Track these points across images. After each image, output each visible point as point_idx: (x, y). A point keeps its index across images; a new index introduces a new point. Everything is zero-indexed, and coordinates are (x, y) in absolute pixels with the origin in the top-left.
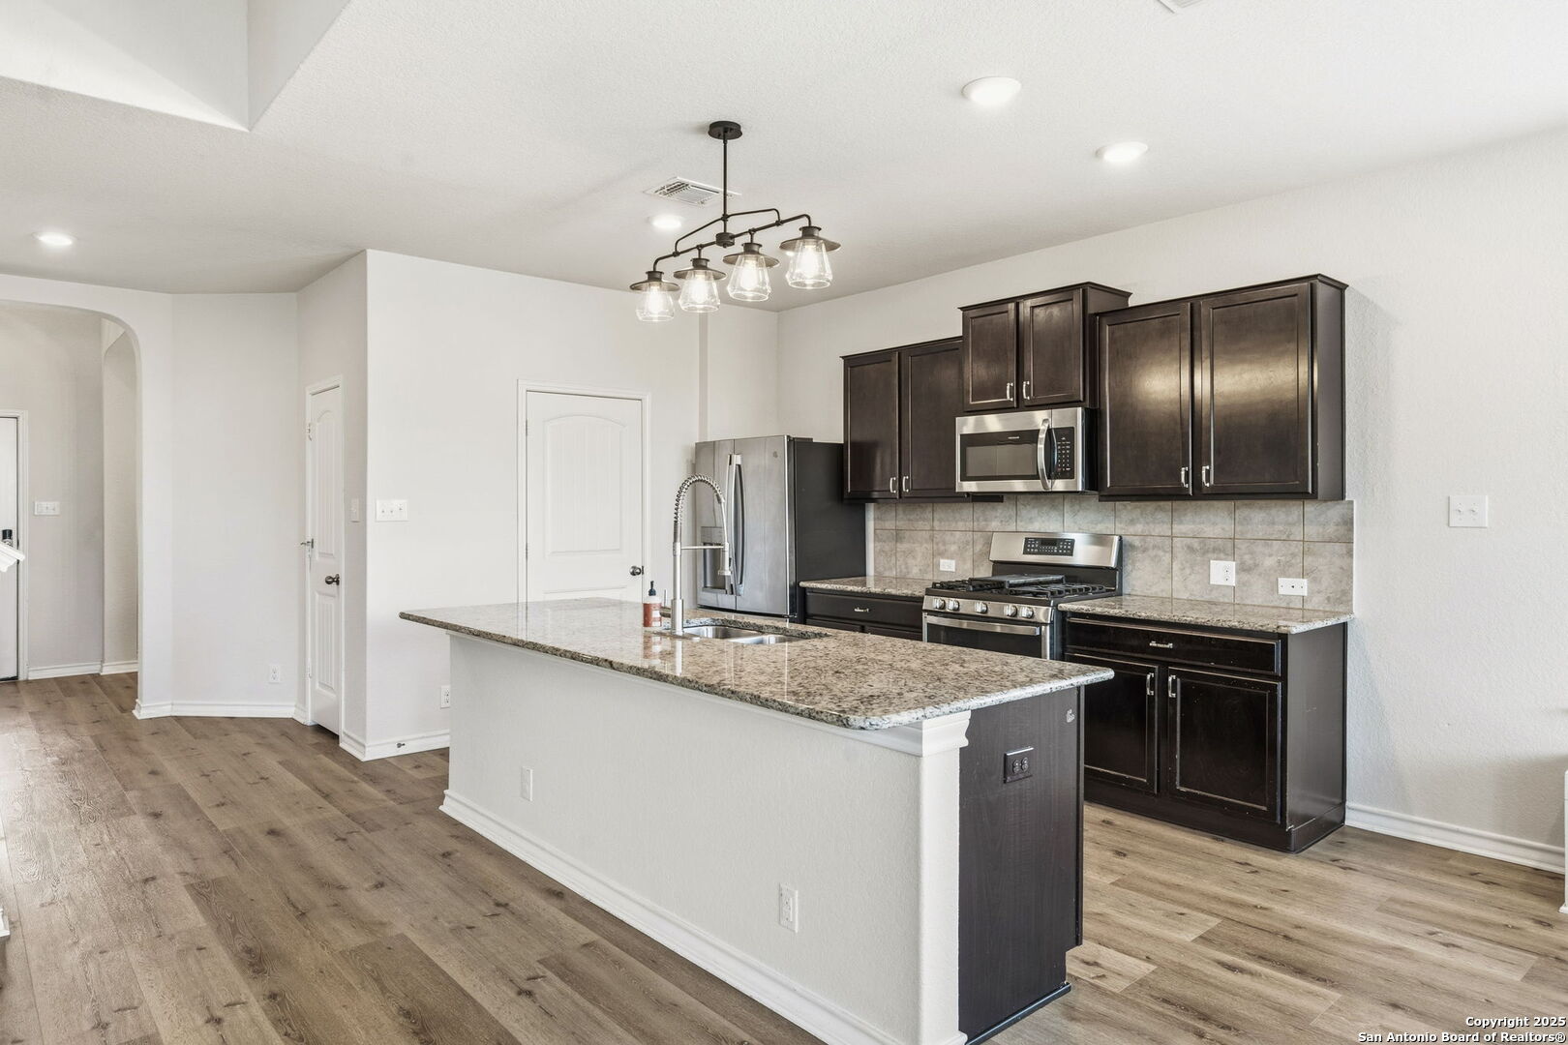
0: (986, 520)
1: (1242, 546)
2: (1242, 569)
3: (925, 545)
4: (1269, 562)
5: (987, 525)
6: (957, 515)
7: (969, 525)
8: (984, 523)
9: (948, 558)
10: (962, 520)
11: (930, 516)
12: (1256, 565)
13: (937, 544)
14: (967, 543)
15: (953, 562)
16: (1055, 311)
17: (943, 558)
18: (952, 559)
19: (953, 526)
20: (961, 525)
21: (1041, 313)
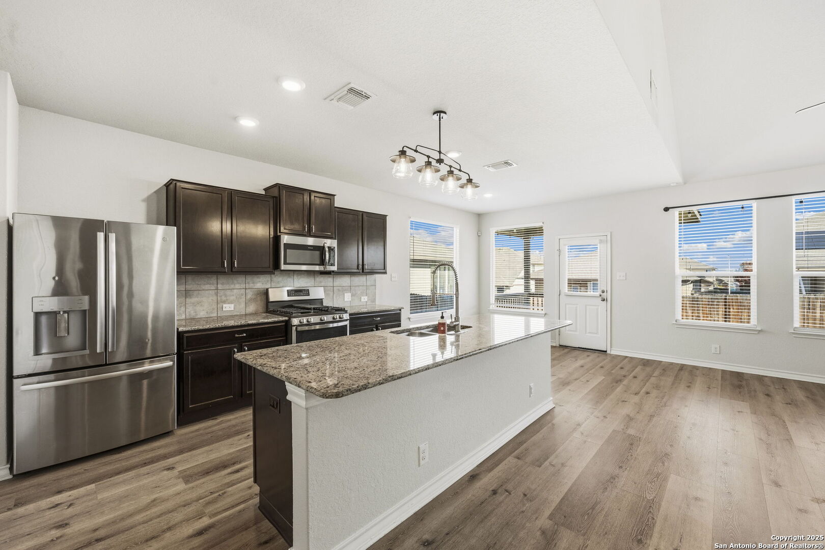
0: (253, 283)
1: (353, 288)
2: (352, 295)
3: (211, 298)
4: (359, 292)
5: (255, 286)
6: (235, 282)
7: (243, 286)
8: (252, 285)
9: (229, 303)
10: (238, 283)
11: (215, 282)
12: (356, 294)
13: (221, 296)
14: (242, 295)
15: (233, 305)
16: (323, 201)
17: (225, 304)
18: (232, 303)
19: (232, 286)
20: (237, 286)
21: (318, 200)
